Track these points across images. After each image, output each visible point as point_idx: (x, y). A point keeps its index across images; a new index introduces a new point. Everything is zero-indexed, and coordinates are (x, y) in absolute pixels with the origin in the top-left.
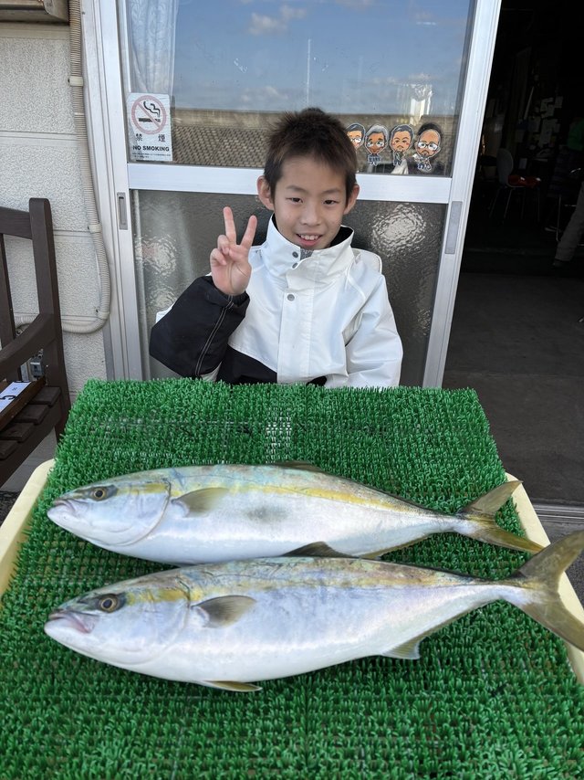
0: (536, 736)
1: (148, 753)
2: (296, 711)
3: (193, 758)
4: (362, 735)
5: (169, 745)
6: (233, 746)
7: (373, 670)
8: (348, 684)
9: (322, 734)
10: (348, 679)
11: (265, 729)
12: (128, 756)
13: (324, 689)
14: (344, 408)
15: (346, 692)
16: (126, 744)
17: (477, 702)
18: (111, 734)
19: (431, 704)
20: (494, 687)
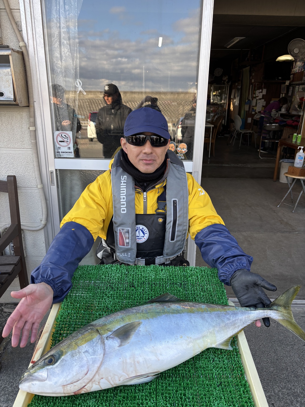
0: (231, 399)
1: (103, 403)
2: (153, 390)
3: (118, 405)
4: (175, 398)
5: (110, 400)
6: (132, 401)
7: (179, 377)
8: (170, 382)
9: (161, 397)
10: (170, 380)
11: (142, 396)
12: (97, 404)
13: (162, 383)
15: (169, 384)
16: (96, 401)
17: (213, 388)
18: (91, 398)
19: (198, 389)
20: (219, 383)
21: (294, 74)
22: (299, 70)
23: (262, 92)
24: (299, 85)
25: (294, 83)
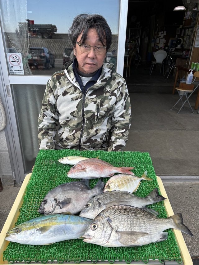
21: (185, 20)
22: (189, 18)
23: (163, 33)
24: (188, 28)
25: (185, 27)
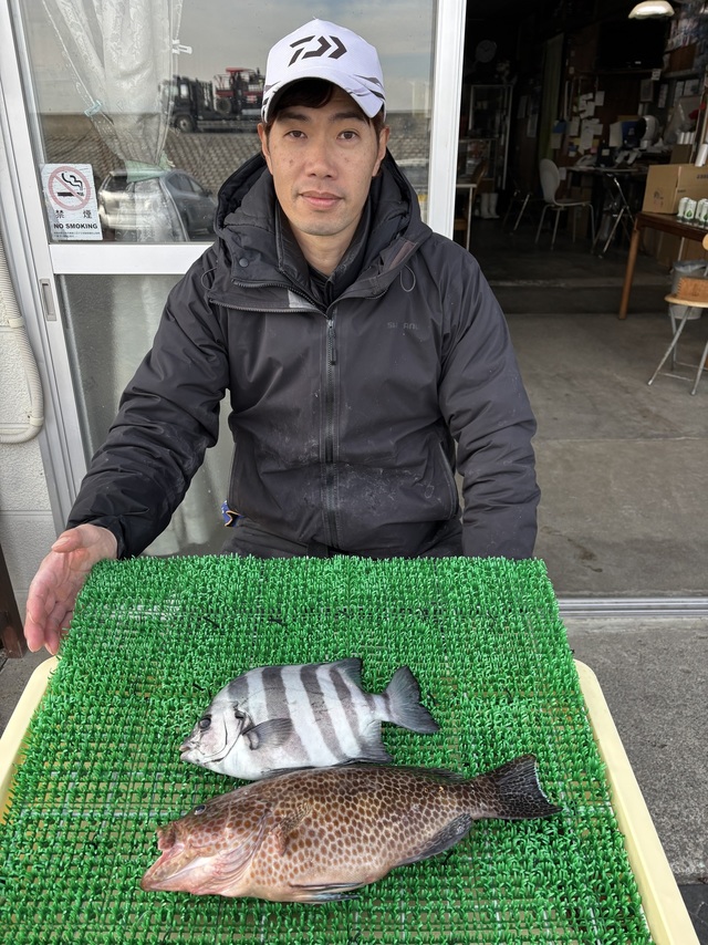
14: (393, 587)
21: (671, 52)
22: (684, 41)
23: (593, 100)
24: (683, 79)
25: (672, 74)
